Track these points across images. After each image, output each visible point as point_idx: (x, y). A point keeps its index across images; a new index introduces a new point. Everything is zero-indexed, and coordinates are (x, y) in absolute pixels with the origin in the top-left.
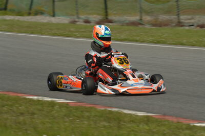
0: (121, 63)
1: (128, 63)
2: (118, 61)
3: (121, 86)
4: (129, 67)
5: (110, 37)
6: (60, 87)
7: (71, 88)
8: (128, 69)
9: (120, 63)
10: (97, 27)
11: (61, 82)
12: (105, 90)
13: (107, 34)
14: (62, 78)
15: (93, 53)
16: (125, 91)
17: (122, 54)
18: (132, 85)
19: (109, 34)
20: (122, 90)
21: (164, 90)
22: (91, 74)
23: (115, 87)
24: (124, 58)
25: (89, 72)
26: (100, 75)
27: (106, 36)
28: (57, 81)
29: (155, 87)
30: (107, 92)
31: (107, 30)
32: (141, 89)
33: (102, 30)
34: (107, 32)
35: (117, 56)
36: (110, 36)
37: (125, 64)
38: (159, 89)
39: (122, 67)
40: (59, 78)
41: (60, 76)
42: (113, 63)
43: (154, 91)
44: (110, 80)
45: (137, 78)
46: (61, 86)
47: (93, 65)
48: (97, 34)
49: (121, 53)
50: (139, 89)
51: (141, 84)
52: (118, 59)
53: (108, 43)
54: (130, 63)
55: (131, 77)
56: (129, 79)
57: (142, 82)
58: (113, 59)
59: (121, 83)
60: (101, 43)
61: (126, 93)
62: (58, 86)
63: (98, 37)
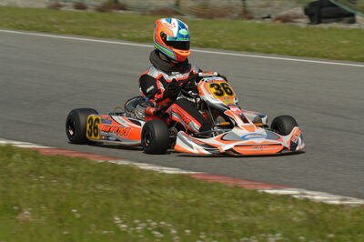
0: (219, 94)
1: (231, 94)
2: (213, 90)
3: (222, 139)
4: (235, 102)
5: (188, 42)
6: (93, 137)
7: (117, 140)
8: (233, 106)
9: (216, 94)
10: (164, 21)
11: (96, 128)
12: (191, 147)
13: (182, 36)
14: (97, 120)
15: (156, 74)
16: (231, 150)
17: (219, 76)
18: (243, 138)
19: (187, 36)
20: (225, 147)
21: (302, 146)
22: (157, 114)
23: (211, 141)
24: (223, 84)
25: (152, 110)
26: (175, 117)
27: (181, 39)
28: (88, 125)
29: (285, 141)
30: (195, 151)
31: (184, 27)
32: (262, 146)
33: (173, 28)
34: (183, 32)
35: (210, 79)
36: (187, 40)
37: (226, 95)
38: (293, 145)
39: (220, 102)
40: (91, 119)
41: (94, 117)
42: (202, 94)
43: (285, 148)
44: (196, 126)
45: (251, 123)
47: (157, 97)
48: (163, 36)
49: (216, 74)
50: (256, 146)
51: (260, 136)
52: (212, 86)
53: (184, 53)
54: (234, 95)
55: (240, 122)
56: (236, 125)
57: (262, 131)
58: (201, 86)
59: (220, 133)
60: (170, 52)
61: (232, 153)
62: (90, 136)
63: (165, 40)
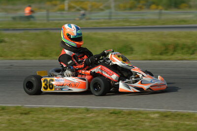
7: (70, 90)
9: (123, 60)
11: (51, 85)
16: (149, 88)
18: (151, 82)
24: (122, 56)
28: (43, 84)
30: (132, 91)
31: (79, 29)
35: (115, 53)
37: (127, 61)
39: (127, 64)
41: (48, 78)
45: (148, 75)
46: (51, 88)
50: (159, 85)
52: (119, 56)
56: (143, 76)
58: (112, 57)
59: (138, 80)
63: (70, 38)
